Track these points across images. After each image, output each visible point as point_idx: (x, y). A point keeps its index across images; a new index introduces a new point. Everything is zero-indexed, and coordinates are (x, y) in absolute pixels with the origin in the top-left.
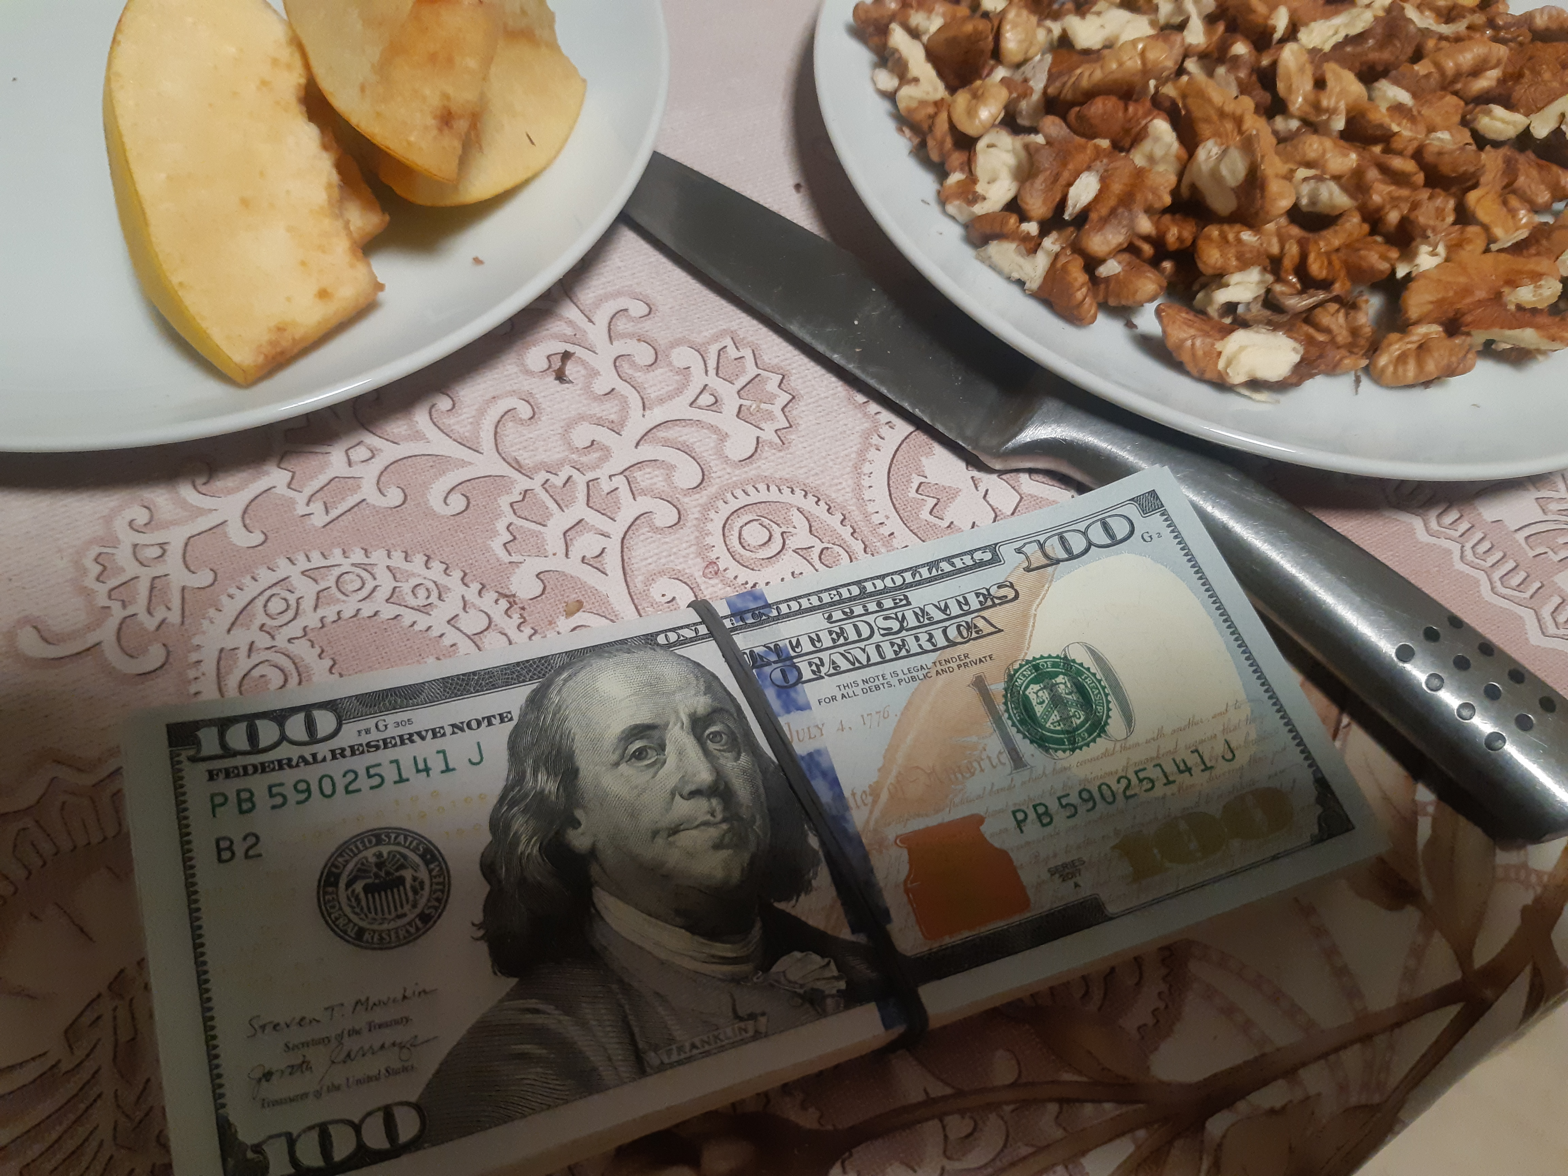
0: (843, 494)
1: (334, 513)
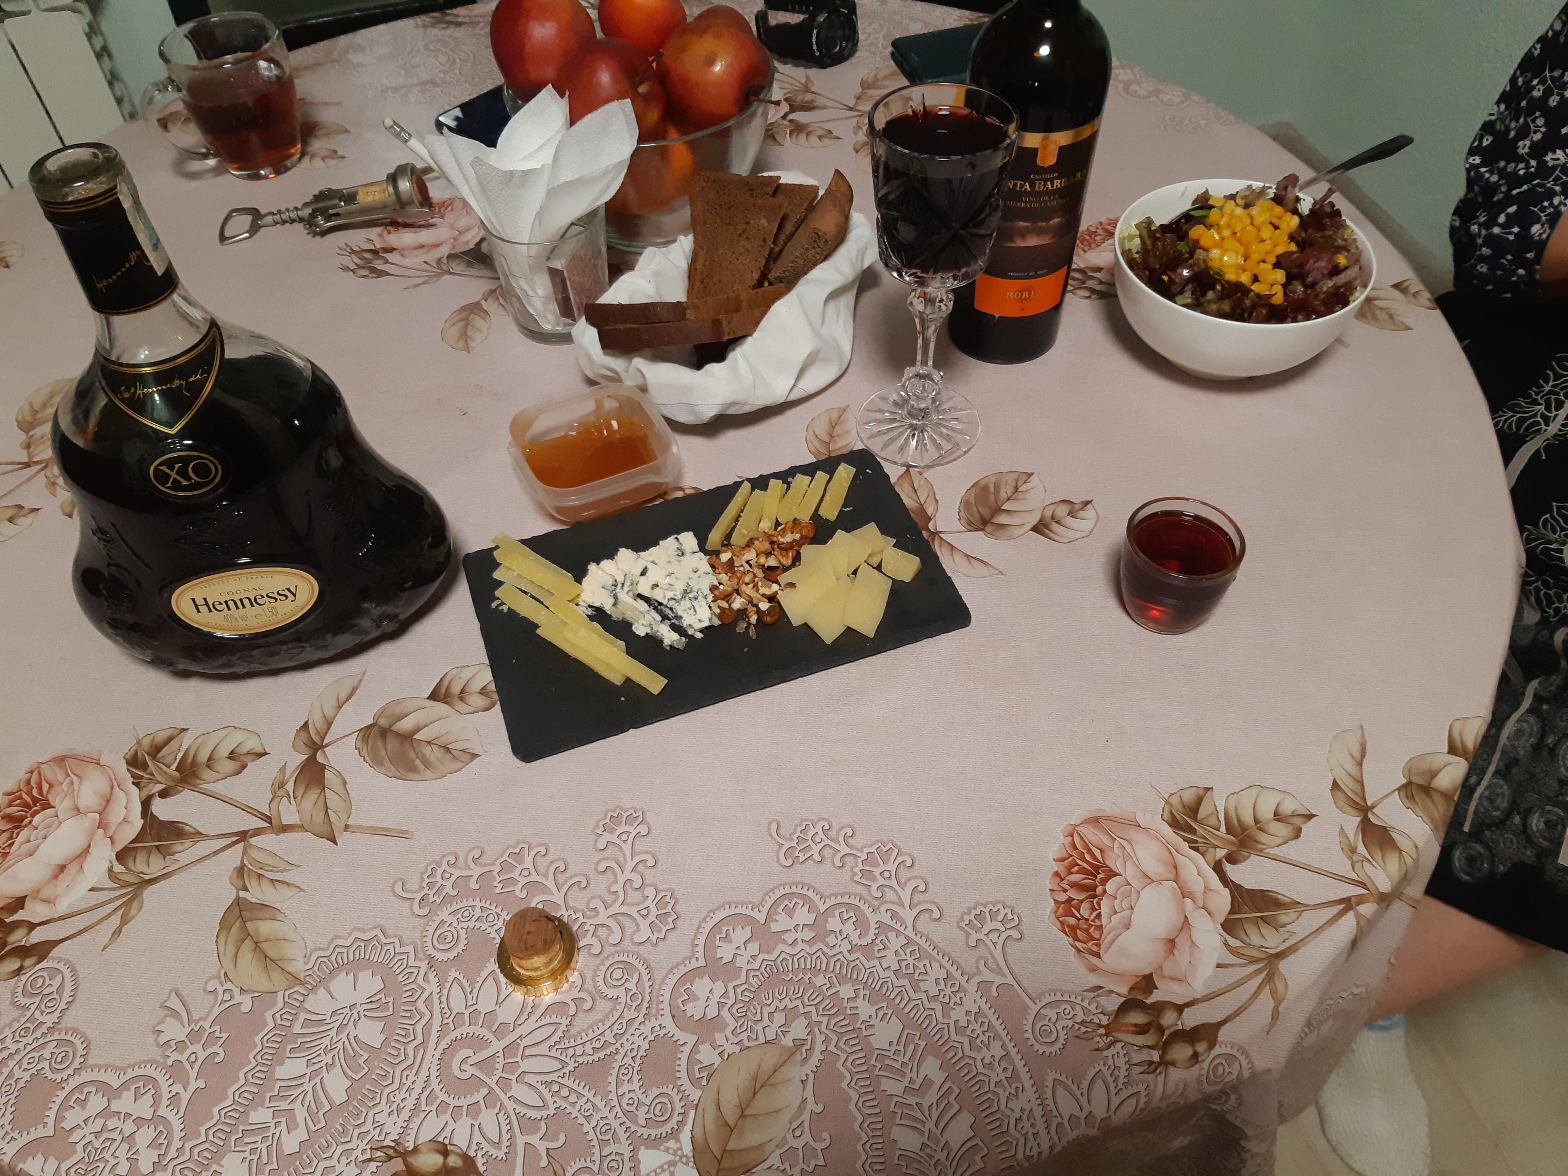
0: (658, 976)
1: (504, 890)
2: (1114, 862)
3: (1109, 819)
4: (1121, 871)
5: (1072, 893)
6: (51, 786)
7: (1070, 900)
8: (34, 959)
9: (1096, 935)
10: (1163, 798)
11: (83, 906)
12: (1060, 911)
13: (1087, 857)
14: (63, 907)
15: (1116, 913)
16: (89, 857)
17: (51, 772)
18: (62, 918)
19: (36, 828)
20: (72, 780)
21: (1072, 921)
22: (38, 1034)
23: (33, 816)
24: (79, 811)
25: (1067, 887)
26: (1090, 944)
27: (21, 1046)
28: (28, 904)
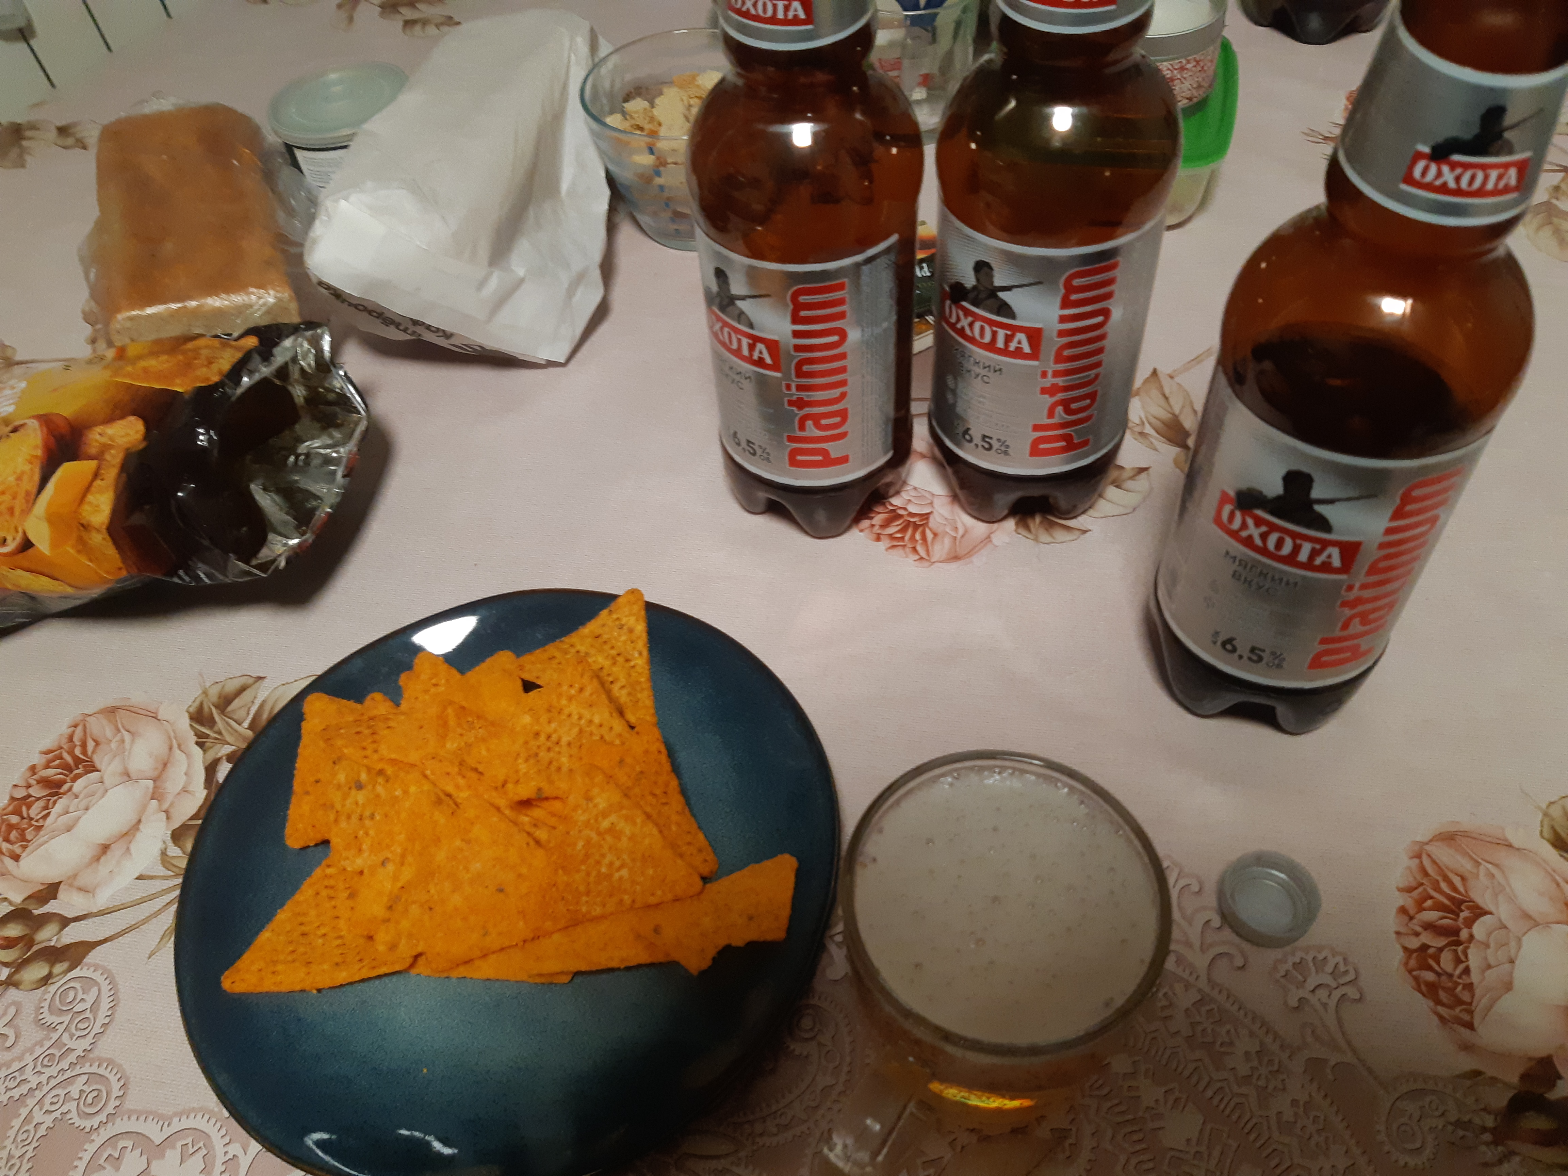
2: (1481, 896)
3: (1465, 835)
4: (1493, 909)
5: (1426, 938)
6: (97, 743)
7: (1424, 947)
8: (65, 965)
9: (1466, 997)
10: (1539, 808)
11: (127, 899)
12: (1413, 963)
13: (1444, 886)
14: (102, 900)
15: (1489, 967)
16: (139, 836)
17: (100, 727)
18: (102, 913)
19: (77, 797)
20: (122, 736)
21: (1429, 976)
22: (65, 1064)
23: (74, 780)
24: (129, 776)
25: (1419, 929)
26: (1458, 1010)
27: (43, 1078)
28: (62, 894)
